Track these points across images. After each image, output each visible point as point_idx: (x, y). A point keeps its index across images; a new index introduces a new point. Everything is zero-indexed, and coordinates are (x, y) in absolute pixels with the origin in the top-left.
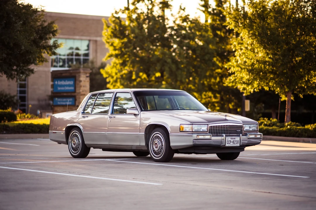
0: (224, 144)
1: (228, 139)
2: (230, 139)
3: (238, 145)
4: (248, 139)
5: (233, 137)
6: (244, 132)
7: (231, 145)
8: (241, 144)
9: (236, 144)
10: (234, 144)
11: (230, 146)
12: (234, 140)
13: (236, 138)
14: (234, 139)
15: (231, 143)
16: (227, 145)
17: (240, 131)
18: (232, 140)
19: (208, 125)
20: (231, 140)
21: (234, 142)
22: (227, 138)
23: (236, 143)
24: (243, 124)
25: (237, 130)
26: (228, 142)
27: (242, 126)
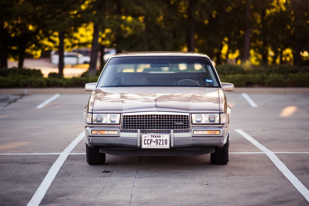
0: (139, 145)
1: (145, 137)
2: (149, 138)
3: (167, 146)
4: (193, 137)
5: (157, 135)
6: (191, 125)
7: (153, 146)
8: (172, 145)
9: (163, 144)
10: (158, 145)
11: (149, 147)
12: (158, 139)
13: (162, 135)
14: (158, 137)
15: (153, 144)
16: (144, 146)
17: (183, 124)
18: (154, 139)
19: (121, 113)
20: (152, 138)
21: (159, 141)
22: (143, 135)
23: (161, 143)
24: (189, 113)
25: (175, 122)
26: (146, 142)
27: (188, 116)
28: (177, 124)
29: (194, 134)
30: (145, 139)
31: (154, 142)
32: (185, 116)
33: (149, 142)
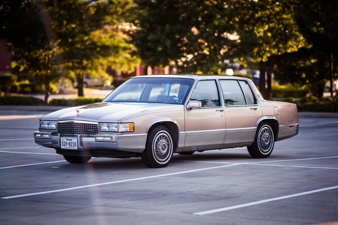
0: (59, 146)
1: (63, 140)
2: (65, 140)
3: (76, 148)
4: (96, 141)
5: (70, 138)
6: (100, 132)
8: (79, 147)
9: (73, 146)
10: (71, 147)
11: (66, 148)
12: (71, 141)
13: (72, 139)
15: (68, 146)
16: (62, 147)
17: (93, 131)
18: (68, 142)
19: (57, 121)
20: (67, 141)
21: (71, 144)
22: (62, 138)
24: (98, 122)
25: (88, 129)
26: (63, 144)
27: (97, 125)
28: (89, 131)
29: (97, 139)
30: (63, 141)
31: (68, 144)
32: (95, 125)
33: (65, 144)
